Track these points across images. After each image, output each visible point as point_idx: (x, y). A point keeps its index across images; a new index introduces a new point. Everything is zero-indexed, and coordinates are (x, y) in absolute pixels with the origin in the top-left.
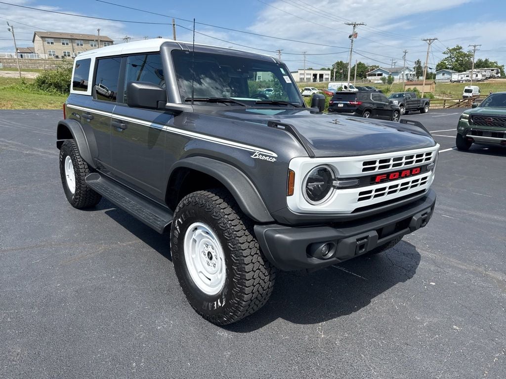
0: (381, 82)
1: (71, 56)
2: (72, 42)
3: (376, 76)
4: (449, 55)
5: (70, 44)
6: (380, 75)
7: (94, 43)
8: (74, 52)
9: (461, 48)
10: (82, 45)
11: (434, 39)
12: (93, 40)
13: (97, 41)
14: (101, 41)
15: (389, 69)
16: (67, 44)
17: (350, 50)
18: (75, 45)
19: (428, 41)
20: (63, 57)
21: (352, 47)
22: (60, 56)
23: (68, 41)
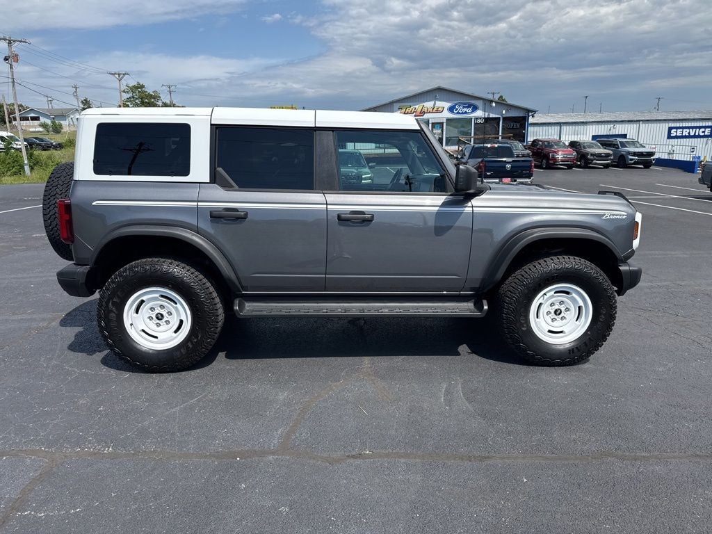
0: (41, 129)
3: (28, 120)
4: (131, 95)
6: (36, 119)
9: (143, 86)
11: (124, 74)
15: (48, 110)
17: (11, 80)
19: (117, 76)
21: (13, 75)
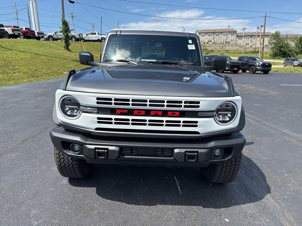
1: (212, 42)
2: (214, 34)
5: (212, 36)
7: (225, 33)
8: (214, 39)
10: (218, 35)
12: (225, 32)
13: (227, 32)
14: (229, 32)
16: (211, 35)
18: (215, 35)
20: (208, 43)
22: (206, 43)
23: (212, 34)
